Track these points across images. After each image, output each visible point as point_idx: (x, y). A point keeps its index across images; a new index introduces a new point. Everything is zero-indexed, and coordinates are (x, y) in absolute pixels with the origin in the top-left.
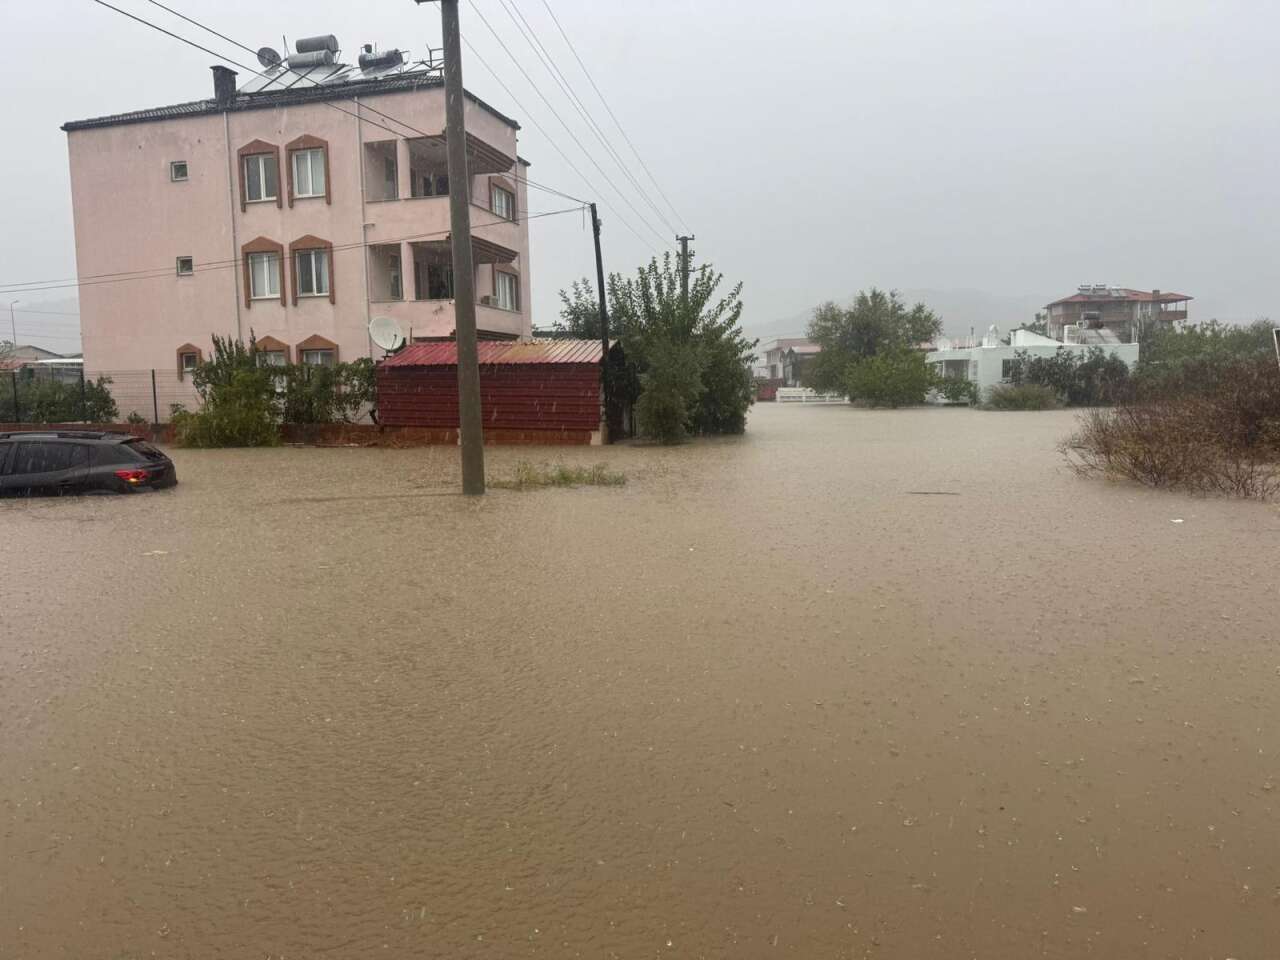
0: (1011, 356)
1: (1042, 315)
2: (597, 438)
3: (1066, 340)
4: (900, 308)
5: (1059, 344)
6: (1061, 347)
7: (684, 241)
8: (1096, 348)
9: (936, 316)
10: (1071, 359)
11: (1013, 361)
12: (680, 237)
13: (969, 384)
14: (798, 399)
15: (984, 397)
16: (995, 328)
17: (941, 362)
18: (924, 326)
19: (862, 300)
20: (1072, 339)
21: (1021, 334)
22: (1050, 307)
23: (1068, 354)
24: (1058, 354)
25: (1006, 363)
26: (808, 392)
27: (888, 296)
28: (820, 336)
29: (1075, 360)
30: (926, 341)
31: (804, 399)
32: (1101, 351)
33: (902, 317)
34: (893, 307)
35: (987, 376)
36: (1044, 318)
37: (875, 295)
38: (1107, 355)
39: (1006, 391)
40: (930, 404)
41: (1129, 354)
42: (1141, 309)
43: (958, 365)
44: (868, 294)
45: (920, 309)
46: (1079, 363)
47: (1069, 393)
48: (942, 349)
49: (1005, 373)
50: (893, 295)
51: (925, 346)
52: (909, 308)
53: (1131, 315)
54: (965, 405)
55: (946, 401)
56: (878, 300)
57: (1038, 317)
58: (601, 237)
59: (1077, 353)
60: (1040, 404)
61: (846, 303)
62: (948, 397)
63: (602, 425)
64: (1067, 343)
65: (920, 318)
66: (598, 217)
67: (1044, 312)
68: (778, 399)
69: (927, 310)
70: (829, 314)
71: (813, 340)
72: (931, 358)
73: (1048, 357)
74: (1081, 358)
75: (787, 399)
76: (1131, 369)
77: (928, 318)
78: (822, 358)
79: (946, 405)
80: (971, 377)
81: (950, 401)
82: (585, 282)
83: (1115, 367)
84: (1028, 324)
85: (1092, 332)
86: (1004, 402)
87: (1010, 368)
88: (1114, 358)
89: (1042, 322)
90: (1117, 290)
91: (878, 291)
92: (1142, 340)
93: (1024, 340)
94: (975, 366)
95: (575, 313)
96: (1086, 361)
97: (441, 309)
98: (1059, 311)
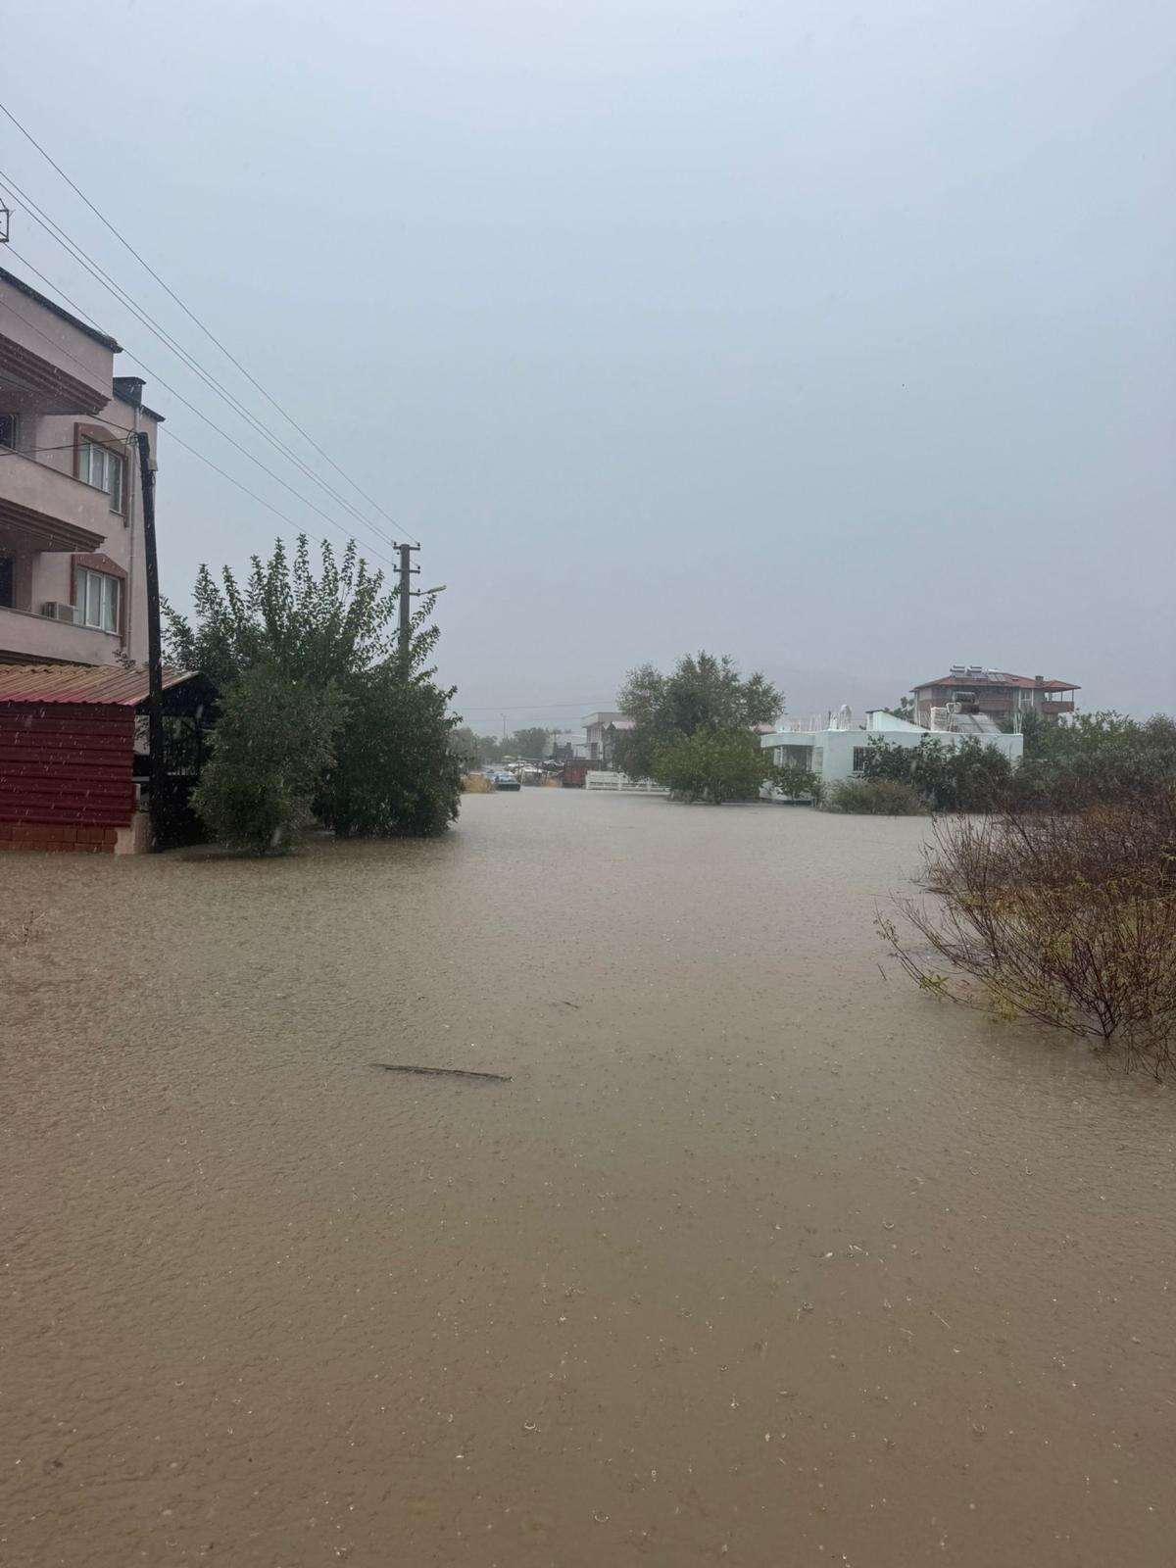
0: (864, 743)
1: (909, 699)
3: (933, 726)
4: (734, 678)
5: (925, 731)
6: (926, 735)
8: (970, 738)
9: (777, 690)
10: (939, 750)
11: (868, 750)
13: (813, 777)
14: (613, 786)
15: (829, 793)
16: (847, 707)
17: (778, 747)
18: (762, 704)
19: (688, 666)
20: (940, 725)
21: (878, 716)
22: (918, 690)
23: (935, 744)
24: (923, 744)
25: (858, 751)
26: (621, 779)
27: (719, 664)
28: (635, 706)
29: (944, 751)
30: (765, 720)
31: (620, 786)
32: (977, 742)
33: (737, 689)
34: (726, 677)
35: (834, 768)
36: (911, 702)
37: (704, 661)
38: (983, 746)
39: (855, 787)
40: (768, 801)
41: (1012, 747)
42: (1023, 698)
43: (801, 753)
44: (696, 659)
45: (757, 680)
46: (949, 756)
47: (936, 795)
48: (780, 731)
49: (857, 765)
50: (725, 662)
51: (763, 727)
52: (744, 680)
53: (1011, 704)
54: (807, 803)
55: (784, 798)
56: (707, 667)
57: (904, 701)
59: (946, 742)
60: (896, 808)
61: (668, 669)
62: (785, 793)
63: (138, 818)
64: (934, 730)
65: (757, 692)
67: (910, 696)
68: (588, 786)
69: (766, 682)
70: (647, 682)
71: (628, 712)
72: (766, 742)
73: (910, 747)
74: (951, 749)
75: (597, 786)
76: (1015, 765)
77: (766, 692)
78: (636, 737)
79: (787, 803)
80: (814, 769)
81: (789, 798)
83: (994, 762)
84: (892, 710)
85: (966, 718)
86: (853, 803)
87: (861, 758)
88: (992, 750)
89: (909, 708)
90: (995, 674)
91: (708, 655)
92: (1024, 731)
93: (884, 725)
94: (821, 754)
96: (957, 754)
98: (928, 696)
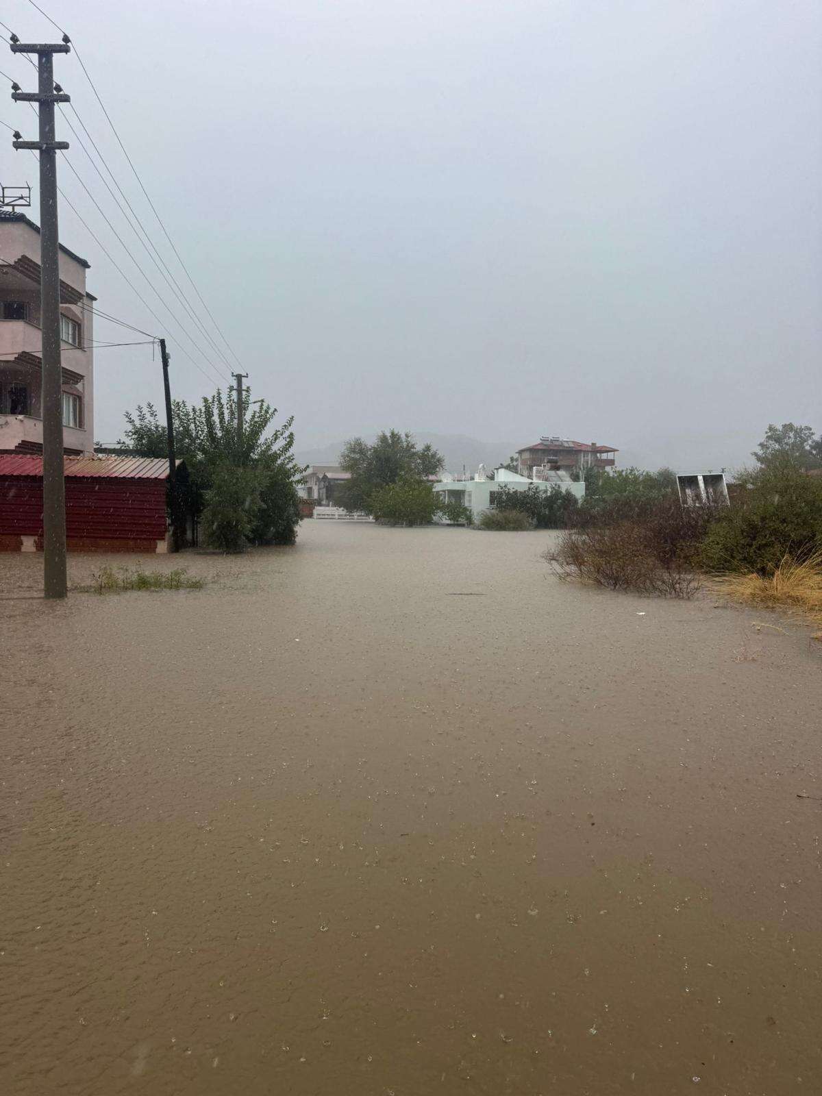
0: (496, 489)
1: (515, 457)
2: (162, 546)
3: (534, 478)
4: (413, 447)
5: (530, 481)
6: (531, 483)
7: (239, 378)
8: (556, 485)
9: (440, 454)
10: (538, 492)
11: (498, 493)
12: (235, 374)
13: (466, 509)
14: (332, 517)
15: (477, 519)
16: (483, 466)
17: (444, 491)
18: (431, 463)
19: (383, 439)
20: (539, 477)
21: (502, 471)
22: (521, 452)
23: (536, 489)
24: (529, 488)
25: (492, 494)
26: (341, 511)
27: (403, 436)
28: (350, 465)
29: (541, 493)
30: (432, 474)
31: (337, 517)
32: (559, 487)
33: (414, 454)
34: (408, 445)
35: (478, 504)
36: (517, 460)
37: (393, 435)
38: (563, 491)
39: (493, 516)
40: (437, 524)
41: (578, 490)
42: (584, 457)
43: (458, 495)
44: (388, 434)
45: (428, 448)
46: (544, 496)
47: (537, 519)
48: (445, 481)
49: (492, 502)
50: (407, 436)
51: (431, 477)
52: (419, 447)
53: (577, 461)
54: (462, 525)
55: (449, 522)
56: (396, 439)
57: (512, 459)
58: (169, 368)
59: (542, 488)
60: (517, 526)
61: (371, 441)
62: (450, 519)
63: (168, 535)
64: (535, 480)
65: (428, 455)
66: (167, 351)
67: (516, 456)
68: (315, 516)
69: (433, 449)
70: (357, 448)
71: (345, 468)
72: (438, 488)
73: (522, 490)
74: (546, 491)
75: (322, 517)
76: (580, 501)
77: (434, 456)
78: (351, 484)
79: (448, 525)
80: (467, 504)
81: (452, 522)
82: (150, 406)
83: (569, 498)
84: (505, 465)
85: (552, 473)
86: (491, 524)
87: (495, 498)
88: (569, 493)
89: (515, 463)
90: (567, 442)
91: (396, 432)
92: (586, 480)
93: (504, 477)
94: (470, 496)
95: (139, 433)
96: (549, 494)
97: (7, 423)
98: (526, 455)
